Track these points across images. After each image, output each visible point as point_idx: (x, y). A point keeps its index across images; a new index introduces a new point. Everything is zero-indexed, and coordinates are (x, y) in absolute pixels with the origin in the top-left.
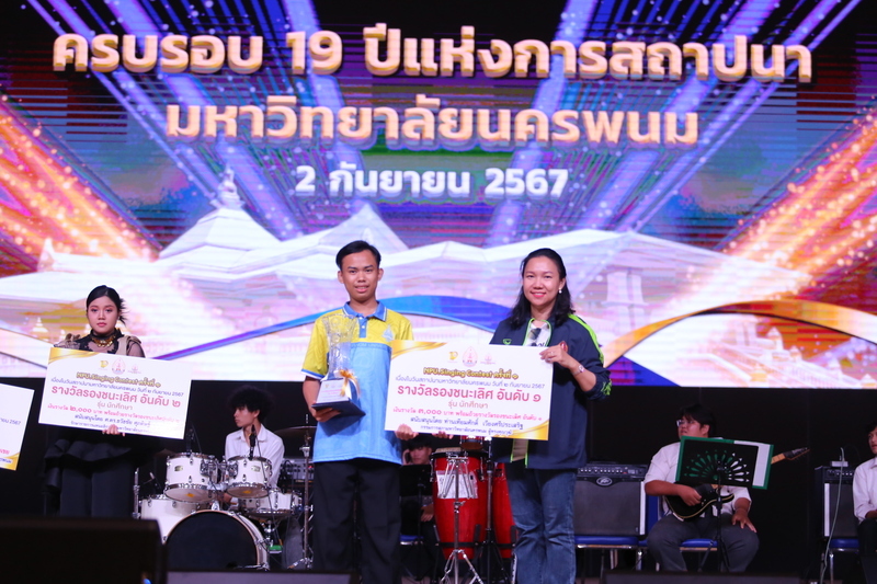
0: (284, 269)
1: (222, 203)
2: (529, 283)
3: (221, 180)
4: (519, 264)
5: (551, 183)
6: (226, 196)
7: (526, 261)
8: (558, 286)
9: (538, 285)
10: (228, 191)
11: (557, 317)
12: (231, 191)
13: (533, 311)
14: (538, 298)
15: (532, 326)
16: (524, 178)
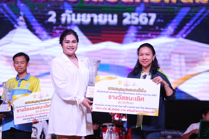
0: (43, 53)
1: (18, 25)
2: (141, 58)
3: (18, 17)
4: (136, 51)
5: (149, 18)
6: (20, 23)
7: (139, 49)
8: (152, 58)
9: (144, 58)
10: (21, 21)
11: (153, 71)
12: (22, 21)
13: (143, 68)
14: (145, 63)
15: (143, 74)
16: (138, 17)
